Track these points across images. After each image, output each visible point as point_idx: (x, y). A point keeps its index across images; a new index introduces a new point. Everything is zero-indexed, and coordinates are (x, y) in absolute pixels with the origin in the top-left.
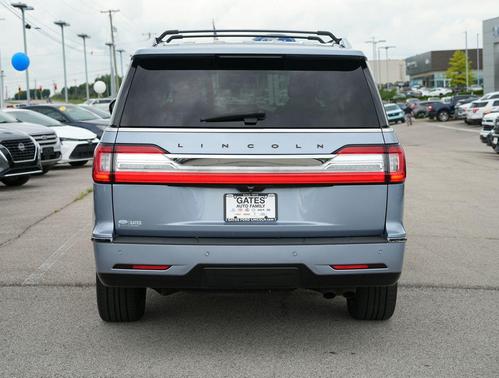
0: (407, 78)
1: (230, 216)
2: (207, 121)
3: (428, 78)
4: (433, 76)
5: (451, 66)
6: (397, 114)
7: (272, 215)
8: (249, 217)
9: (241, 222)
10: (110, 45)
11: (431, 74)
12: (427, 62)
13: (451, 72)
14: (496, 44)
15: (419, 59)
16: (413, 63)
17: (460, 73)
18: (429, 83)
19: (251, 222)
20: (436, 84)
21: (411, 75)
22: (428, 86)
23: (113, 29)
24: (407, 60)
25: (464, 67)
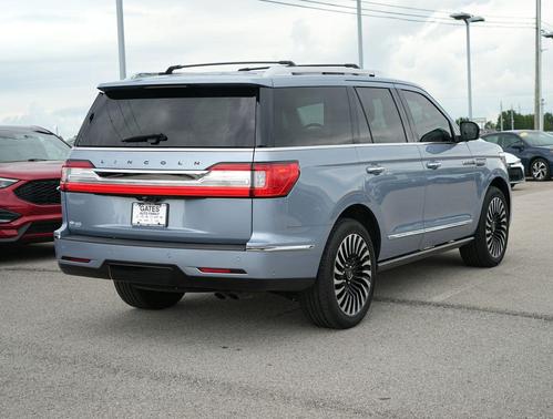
1: (135, 221)
2: (128, 141)
7: (163, 222)
8: (147, 223)
9: (141, 227)
19: (148, 227)
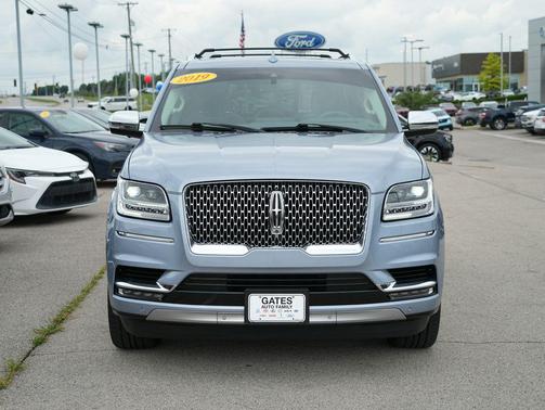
0: (433, 82)
3: (456, 82)
4: (461, 80)
5: (484, 69)
6: (445, 120)
10: (126, 37)
11: (459, 77)
12: (456, 65)
13: (484, 75)
14: (542, 45)
15: (447, 62)
16: (440, 66)
17: (493, 77)
18: (457, 87)
20: (464, 88)
21: (437, 78)
22: (455, 90)
23: (131, 23)
24: (434, 63)
25: (499, 71)
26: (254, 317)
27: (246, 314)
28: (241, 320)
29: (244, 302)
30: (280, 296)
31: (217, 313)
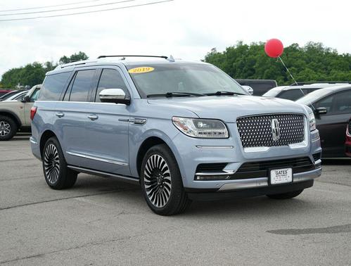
26: (273, 182)
27: (269, 181)
28: (266, 184)
29: (268, 175)
30: (283, 170)
31: (256, 182)
